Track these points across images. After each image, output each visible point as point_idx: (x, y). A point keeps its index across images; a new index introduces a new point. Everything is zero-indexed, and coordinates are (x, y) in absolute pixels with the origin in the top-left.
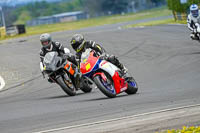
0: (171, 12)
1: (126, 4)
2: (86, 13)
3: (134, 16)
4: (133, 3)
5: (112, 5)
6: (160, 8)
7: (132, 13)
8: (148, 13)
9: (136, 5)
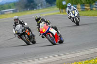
0: (58, 9)
1: (37, 5)
2: (17, 10)
3: (40, 11)
4: (40, 5)
5: (29, 6)
6: (53, 7)
7: (39, 9)
8: (47, 9)
9: (41, 5)
